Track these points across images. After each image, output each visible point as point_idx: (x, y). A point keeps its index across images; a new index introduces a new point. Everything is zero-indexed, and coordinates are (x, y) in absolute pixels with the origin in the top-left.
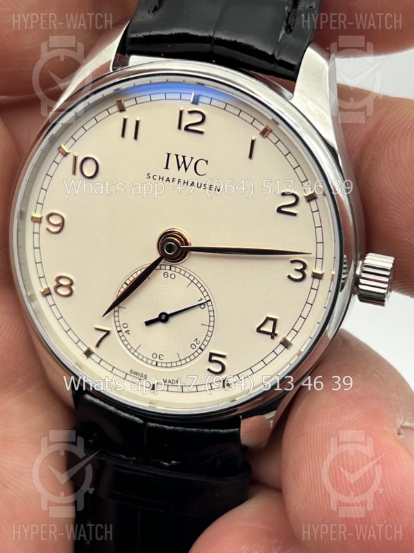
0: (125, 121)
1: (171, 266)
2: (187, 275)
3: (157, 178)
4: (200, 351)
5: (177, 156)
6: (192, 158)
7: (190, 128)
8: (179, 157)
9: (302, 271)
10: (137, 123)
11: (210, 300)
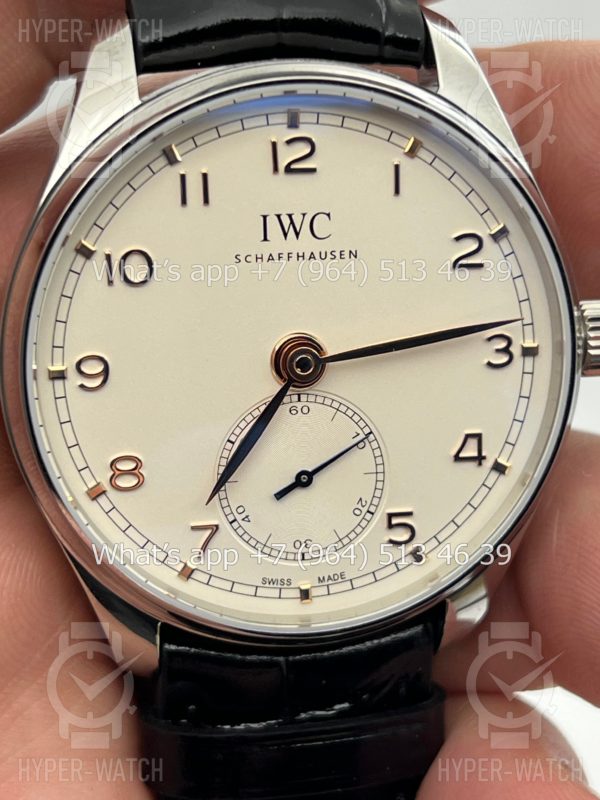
0: (183, 177)
1: (299, 395)
2: (328, 402)
3: (252, 259)
4: (368, 516)
5: (279, 216)
6: (304, 215)
7: (293, 166)
8: (282, 217)
9: (506, 350)
10: (205, 176)
11: (371, 433)
